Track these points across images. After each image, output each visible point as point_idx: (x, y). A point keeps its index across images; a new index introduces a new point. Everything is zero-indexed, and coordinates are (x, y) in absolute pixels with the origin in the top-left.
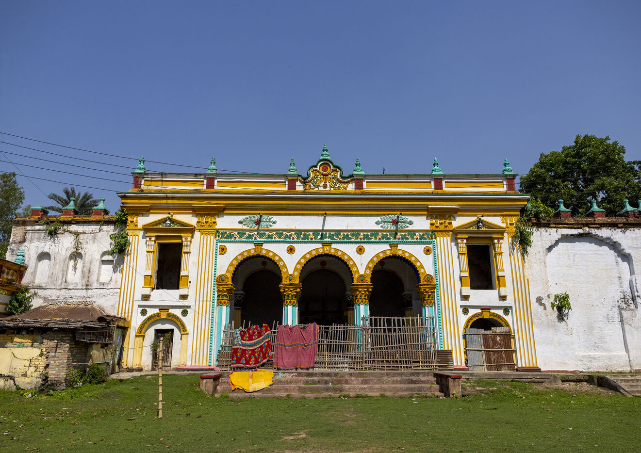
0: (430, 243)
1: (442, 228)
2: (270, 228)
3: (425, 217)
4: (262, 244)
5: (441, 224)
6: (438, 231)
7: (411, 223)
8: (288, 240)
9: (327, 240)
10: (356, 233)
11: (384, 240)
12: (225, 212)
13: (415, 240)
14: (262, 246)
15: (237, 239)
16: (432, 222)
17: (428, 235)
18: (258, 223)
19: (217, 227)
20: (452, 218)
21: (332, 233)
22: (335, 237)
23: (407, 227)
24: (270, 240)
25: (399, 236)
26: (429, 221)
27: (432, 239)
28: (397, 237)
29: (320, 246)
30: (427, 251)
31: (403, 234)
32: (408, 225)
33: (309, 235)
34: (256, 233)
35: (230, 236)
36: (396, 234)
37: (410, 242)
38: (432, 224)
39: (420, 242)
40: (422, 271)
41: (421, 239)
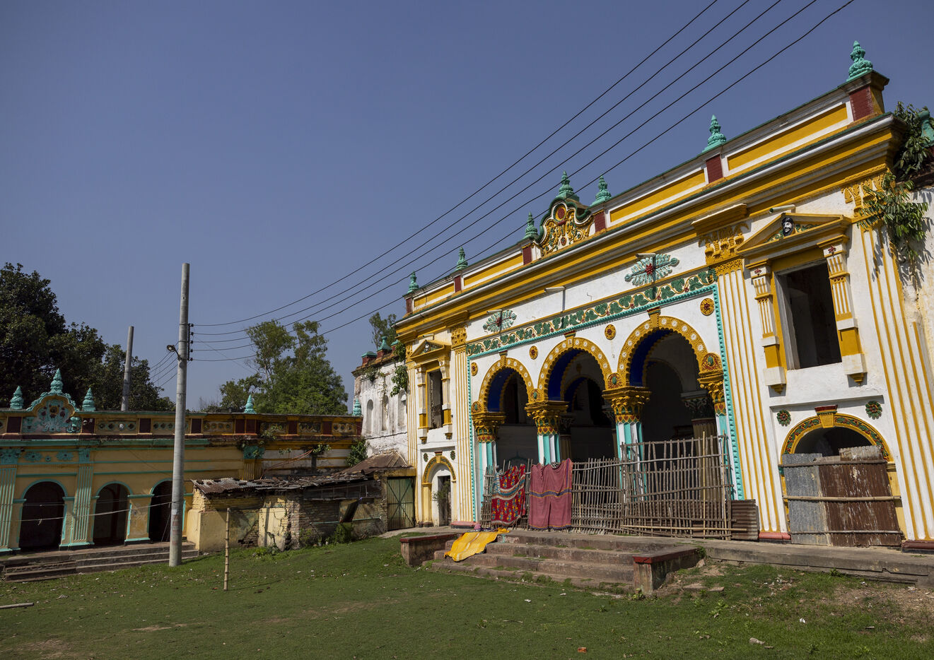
0: (709, 291)
1: (726, 255)
2: (512, 326)
3: (697, 244)
4: (506, 351)
5: (724, 247)
6: (718, 264)
7: (675, 263)
8: (530, 339)
9: (570, 326)
10: (601, 305)
11: (639, 306)
12: (471, 318)
13: (684, 293)
14: (507, 354)
15: (485, 351)
16: (709, 250)
17: (703, 277)
18: (499, 322)
19: (468, 340)
20: (743, 228)
21: (573, 315)
22: (577, 321)
23: (670, 272)
24: (512, 344)
25: (659, 293)
26: (704, 249)
27: (711, 282)
28: (657, 295)
29: (562, 338)
30: (707, 308)
31: (665, 287)
32: (671, 268)
33: (549, 325)
34: (499, 338)
35: (478, 349)
36: (655, 290)
37: (676, 299)
38: (708, 254)
39: (691, 294)
40: (700, 348)
41: (692, 288)
